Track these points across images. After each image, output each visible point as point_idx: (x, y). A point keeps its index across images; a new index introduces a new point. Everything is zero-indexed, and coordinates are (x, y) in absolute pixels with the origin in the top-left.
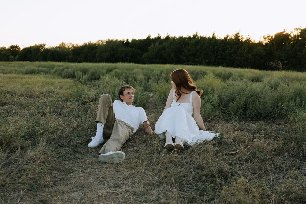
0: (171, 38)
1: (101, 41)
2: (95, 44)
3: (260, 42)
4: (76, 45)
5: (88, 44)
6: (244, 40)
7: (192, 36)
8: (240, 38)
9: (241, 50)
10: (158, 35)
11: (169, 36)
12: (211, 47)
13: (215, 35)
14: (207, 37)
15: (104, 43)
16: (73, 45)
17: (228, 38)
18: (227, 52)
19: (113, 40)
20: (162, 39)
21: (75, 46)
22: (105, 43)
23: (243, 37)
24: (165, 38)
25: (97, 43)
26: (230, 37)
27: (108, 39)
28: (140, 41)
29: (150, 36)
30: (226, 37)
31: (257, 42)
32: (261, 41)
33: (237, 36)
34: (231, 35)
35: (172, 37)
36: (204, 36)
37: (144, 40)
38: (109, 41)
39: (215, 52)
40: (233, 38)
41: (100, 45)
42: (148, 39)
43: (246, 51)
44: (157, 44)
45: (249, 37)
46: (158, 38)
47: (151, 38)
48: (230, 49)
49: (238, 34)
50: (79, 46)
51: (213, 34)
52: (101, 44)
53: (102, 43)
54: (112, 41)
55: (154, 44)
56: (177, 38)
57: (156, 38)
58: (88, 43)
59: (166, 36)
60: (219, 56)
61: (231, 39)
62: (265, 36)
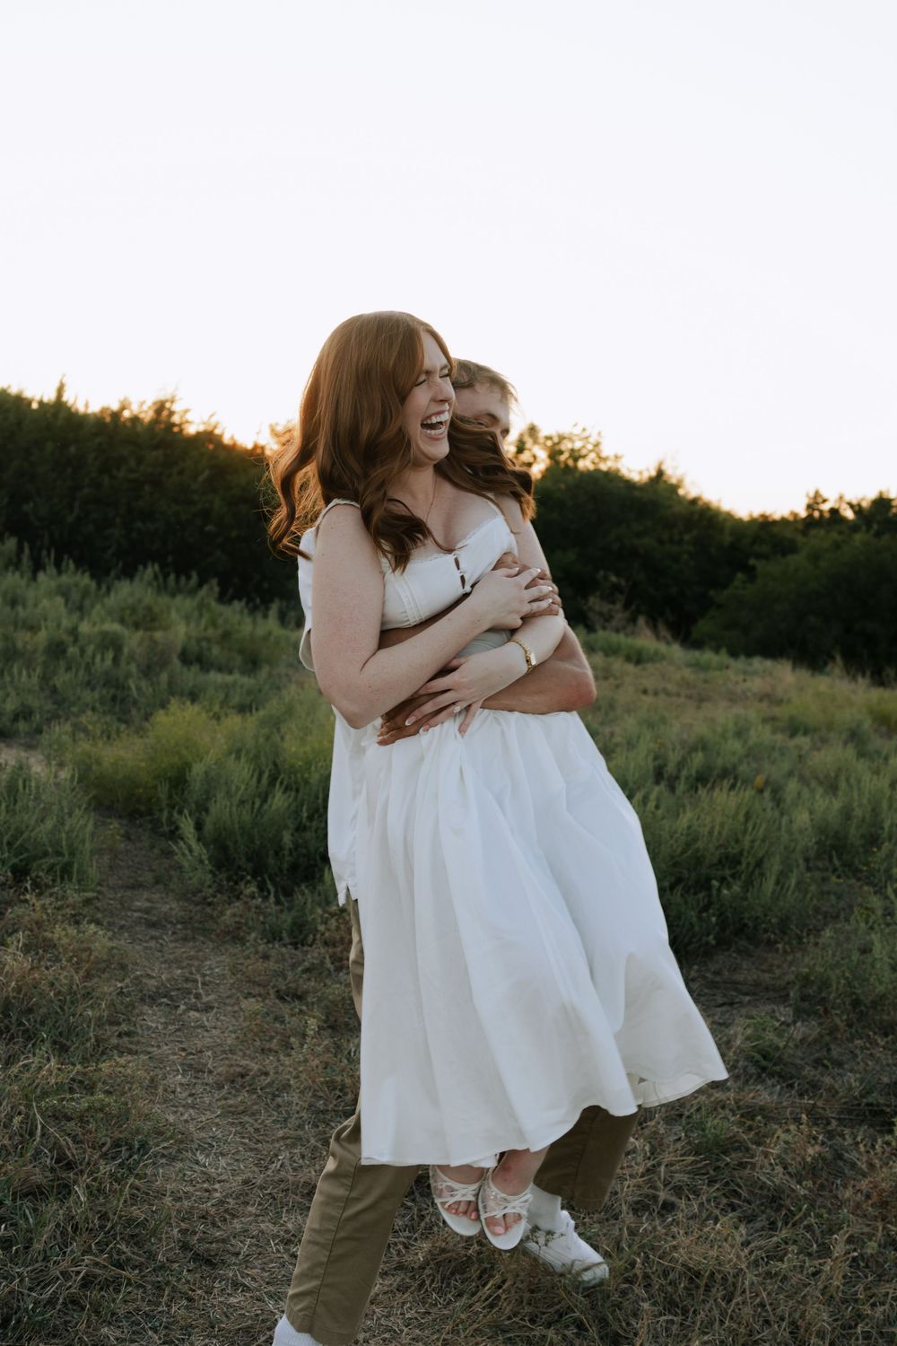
3: (256, 447)
6: (191, 430)
8: (176, 419)
9: (181, 473)
12: (50, 446)
13: (67, 396)
17: (126, 414)
18: (121, 474)
23: (189, 417)
26: (135, 410)
30: (115, 407)
32: (262, 442)
33: (160, 407)
34: (140, 404)
36: (14, 391)
39: (69, 470)
40: (147, 415)
43: (201, 478)
45: (213, 421)
48: (132, 463)
49: (171, 400)
51: (60, 389)
60: (86, 491)
61: (135, 420)
62: (277, 424)
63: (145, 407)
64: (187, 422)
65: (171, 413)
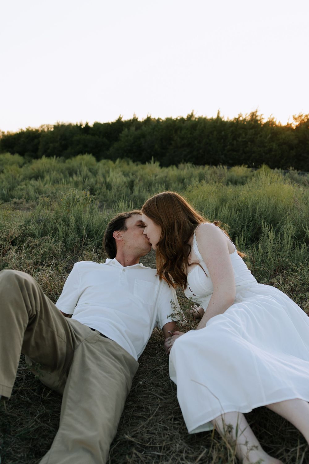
0: (153, 120)
1: (45, 126)
2: (37, 131)
3: (288, 124)
4: (8, 132)
5: (27, 131)
6: (264, 121)
7: (185, 117)
8: (258, 118)
9: (261, 136)
10: (134, 115)
11: (150, 117)
12: (215, 133)
13: (221, 116)
14: (209, 117)
15: (51, 128)
16: (3, 133)
17: (241, 119)
18: (240, 140)
19: (64, 123)
20: (140, 122)
21: (6, 133)
22: (52, 130)
23: (263, 117)
24: (145, 121)
25: (40, 129)
26: (244, 117)
27: (57, 123)
28: (107, 125)
29: (121, 118)
30: (237, 117)
31: (284, 124)
32: (290, 123)
33: (253, 115)
34: (246, 115)
35: (155, 119)
36: (204, 117)
37: (112, 123)
38: (59, 125)
39: (222, 141)
40: (248, 118)
41: (44, 132)
42: (119, 121)
43: (268, 137)
44: (133, 129)
45: (272, 117)
46: (135, 120)
47: (123, 120)
48: (244, 135)
49: (256, 112)
50: (12, 135)
51: (218, 113)
52: (46, 130)
53: (48, 129)
54: (63, 126)
55: (129, 129)
56: (162, 120)
57: (130, 120)
58: (27, 129)
59: (145, 118)
60: (228, 147)
61: (244, 120)
62: (295, 115)
63: (247, 115)
64: (263, 118)
65: (256, 116)
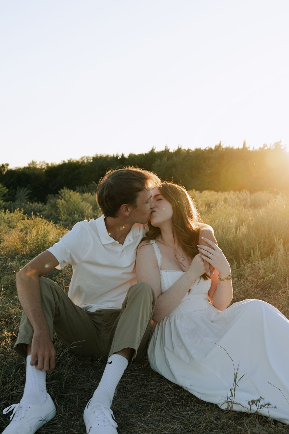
0: (183, 151)
1: (85, 158)
2: (78, 162)
4: (52, 164)
5: (68, 163)
7: (213, 147)
8: (282, 148)
10: (166, 147)
11: (181, 148)
13: (247, 145)
14: (235, 147)
15: (90, 160)
16: (47, 164)
17: (266, 148)
19: (102, 155)
20: (171, 153)
21: (50, 165)
22: (91, 161)
24: (176, 151)
25: (81, 161)
26: (269, 147)
27: (96, 155)
28: (141, 156)
29: (154, 149)
30: (262, 147)
33: (277, 145)
35: (185, 150)
36: (231, 147)
37: (146, 154)
38: (97, 157)
40: (273, 148)
41: (84, 163)
42: (152, 152)
44: (165, 159)
46: (166, 152)
47: (156, 151)
49: (280, 142)
50: (56, 166)
51: (244, 144)
52: (86, 161)
53: (88, 160)
54: (101, 158)
55: (161, 160)
56: (192, 151)
57: (162, 151)
58: (69, 161)
59: (176, 149)
61: (269, 149)
63: (272, 145)
64: (286, 148)
65: (280, 146)
